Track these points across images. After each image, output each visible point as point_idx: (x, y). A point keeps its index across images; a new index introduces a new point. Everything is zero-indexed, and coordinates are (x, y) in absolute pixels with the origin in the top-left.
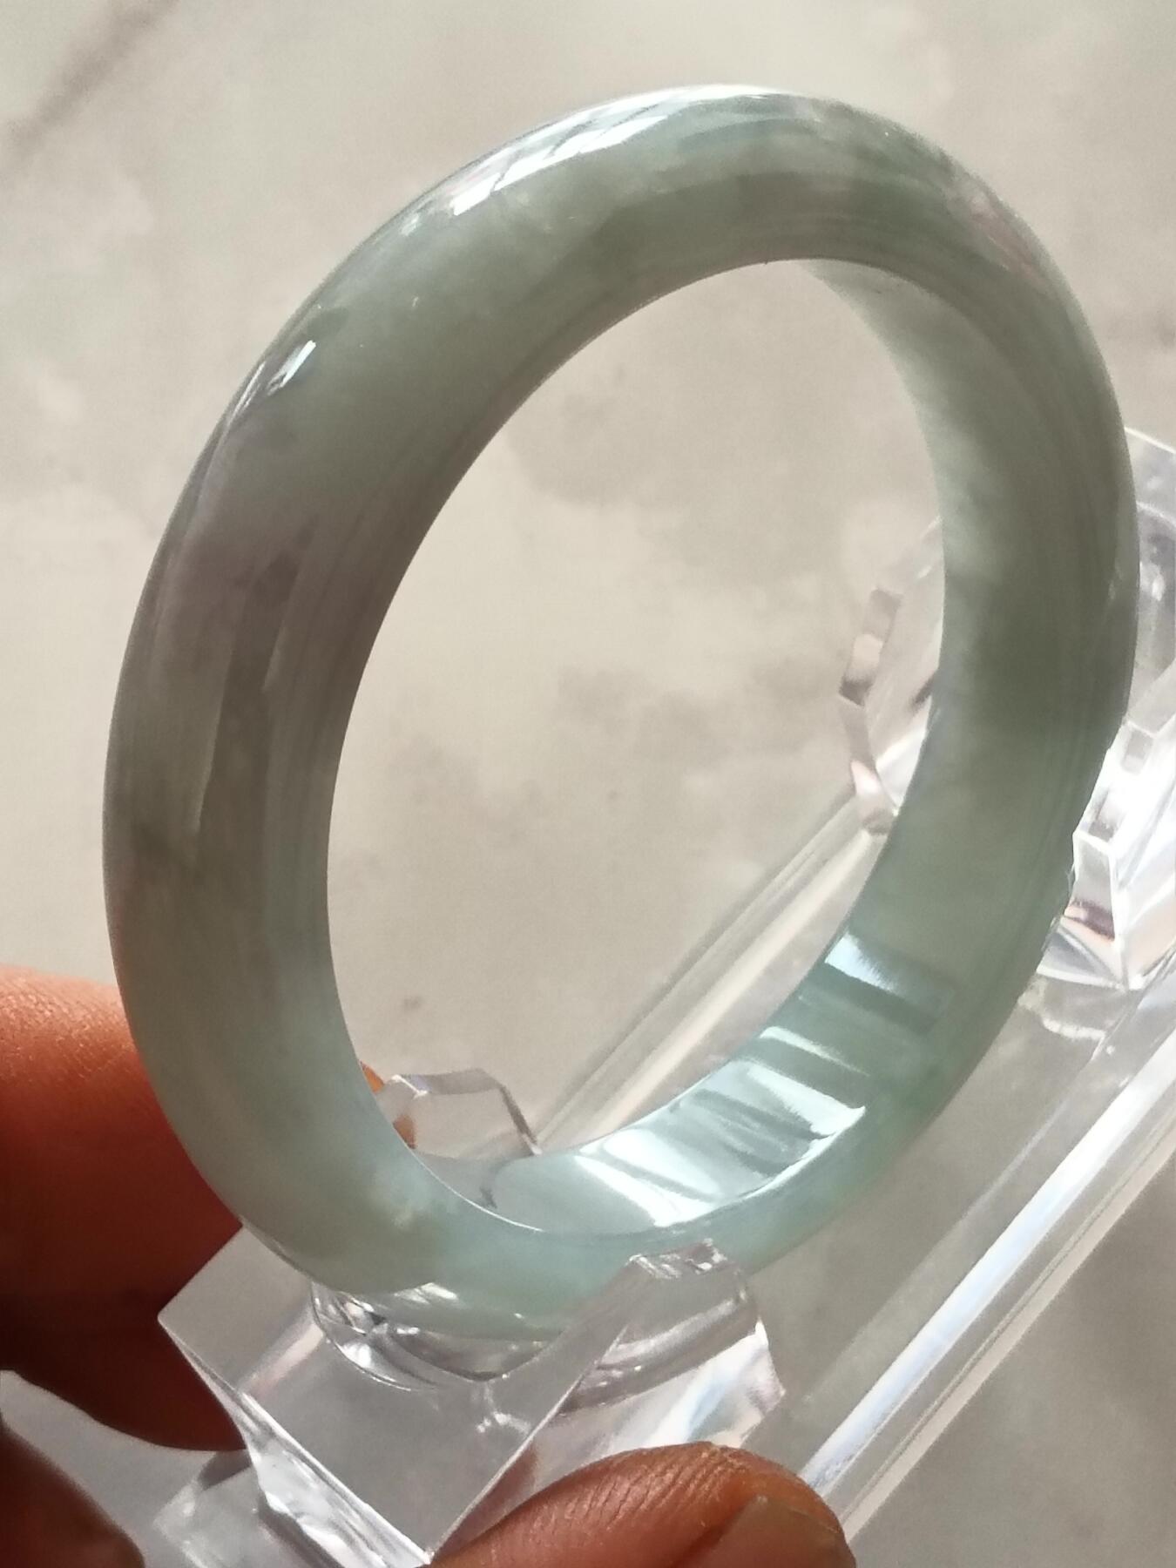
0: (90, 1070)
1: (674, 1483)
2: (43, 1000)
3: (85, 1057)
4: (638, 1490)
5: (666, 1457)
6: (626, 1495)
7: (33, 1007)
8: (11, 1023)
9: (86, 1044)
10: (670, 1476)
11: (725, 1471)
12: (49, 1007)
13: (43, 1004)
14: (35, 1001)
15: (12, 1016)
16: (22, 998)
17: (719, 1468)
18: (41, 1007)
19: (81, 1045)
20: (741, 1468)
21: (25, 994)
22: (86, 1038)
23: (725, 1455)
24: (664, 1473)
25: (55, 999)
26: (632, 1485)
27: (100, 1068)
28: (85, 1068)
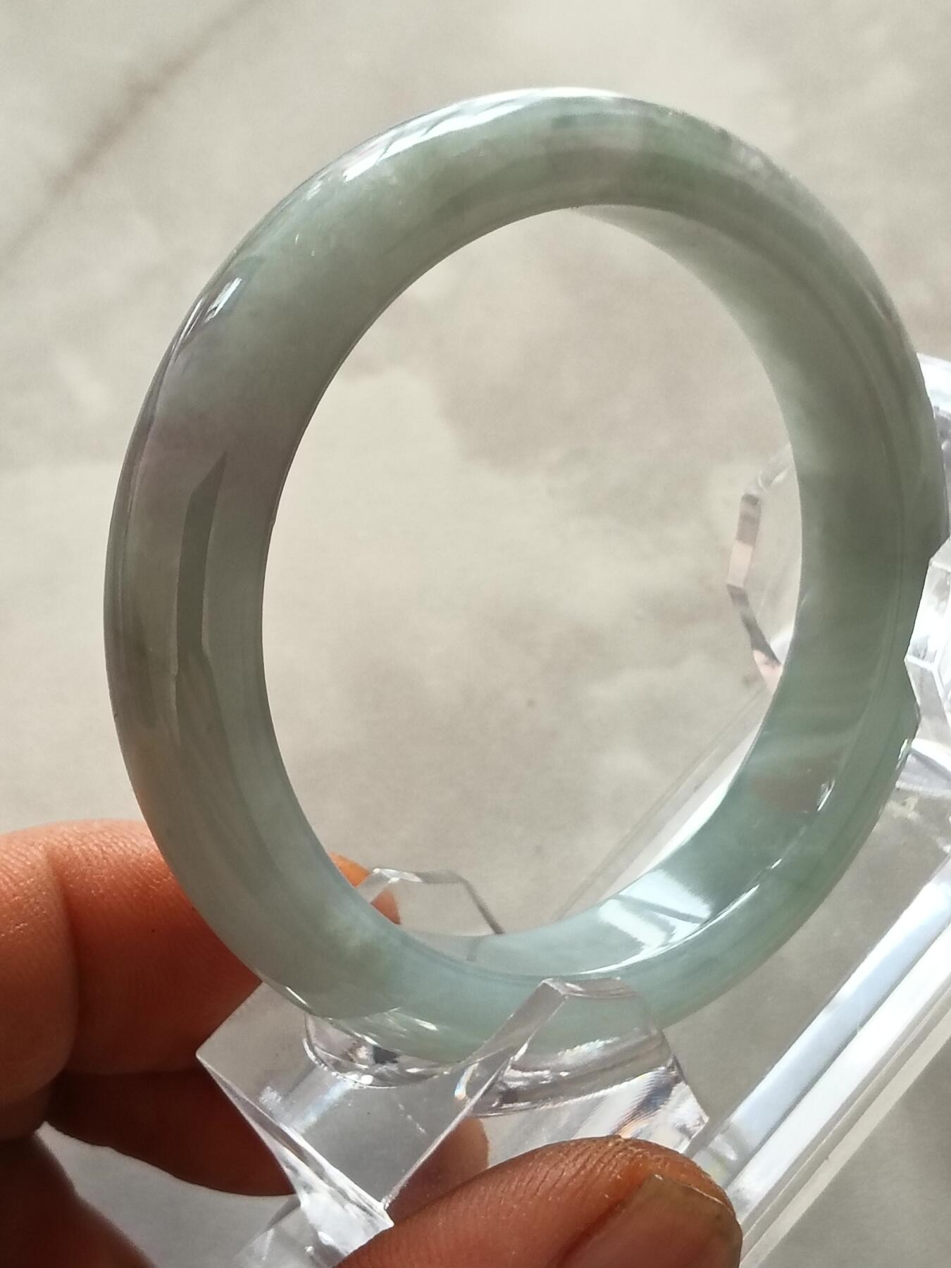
0: (158, 882)
1: (583, 1167)
2: (116, 834)
3: (153, 873)
4: (555, 1173)
5: (579, 1147)
6: (545, 1177)
7: (109, 841)
8: (94, 853)
9: (152, 862)
10: (580, 1161)
11: (625, 1155)
12: (121, 839)
13: (117, 838)
14: (110, 836)
15: (96, 849)
16: (101, 836)
17: (621, 1154)
18: (115, 840)
19: (149, 864)
20: (639, 1153)
21: (102, 832)
22: (152, 859)
23: (626, 1144)
24: (576, 1159)
25: (126, 834)
26: (551, 1168)
27: (165, 880)
28: (154, 880)
